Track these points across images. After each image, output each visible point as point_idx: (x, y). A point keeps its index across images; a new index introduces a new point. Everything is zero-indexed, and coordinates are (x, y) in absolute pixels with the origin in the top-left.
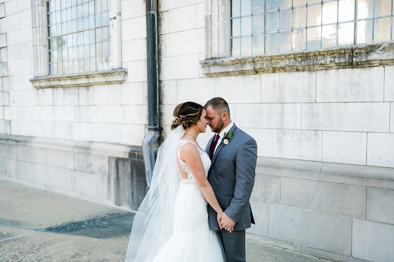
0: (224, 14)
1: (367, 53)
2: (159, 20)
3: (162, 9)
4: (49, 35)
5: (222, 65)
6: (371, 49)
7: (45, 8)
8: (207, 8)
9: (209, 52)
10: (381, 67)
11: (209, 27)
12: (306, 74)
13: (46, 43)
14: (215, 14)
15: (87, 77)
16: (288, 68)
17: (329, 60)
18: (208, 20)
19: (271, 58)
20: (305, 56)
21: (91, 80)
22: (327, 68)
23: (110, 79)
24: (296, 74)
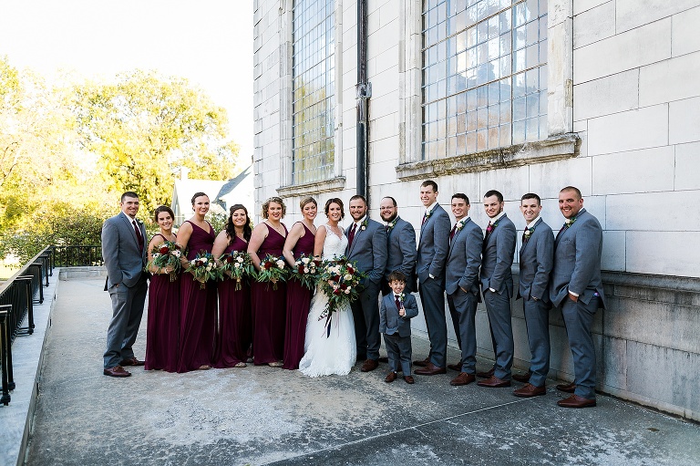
0: (415, 120)
1: (513, 153)
2: (368, 129)
3: (371, 119)
4: (293, 147)
5: (410, 169)
6: (515, 149)
7: (291, 121)
8: (401, 116)
9: (403, 157)
10: (527, 167)
11: (403, 133)
12: (473, 174)
13: (291, 155)
14: (408, 122)
15: (316, 185)
16: (458, 171)
17: (486, 161)
18: (402, 127)
19: (444, 162)
20: (469, 158)
21: (320, 188)
22: (488, 169)
23: (333, 186)
24: (466, 175)
